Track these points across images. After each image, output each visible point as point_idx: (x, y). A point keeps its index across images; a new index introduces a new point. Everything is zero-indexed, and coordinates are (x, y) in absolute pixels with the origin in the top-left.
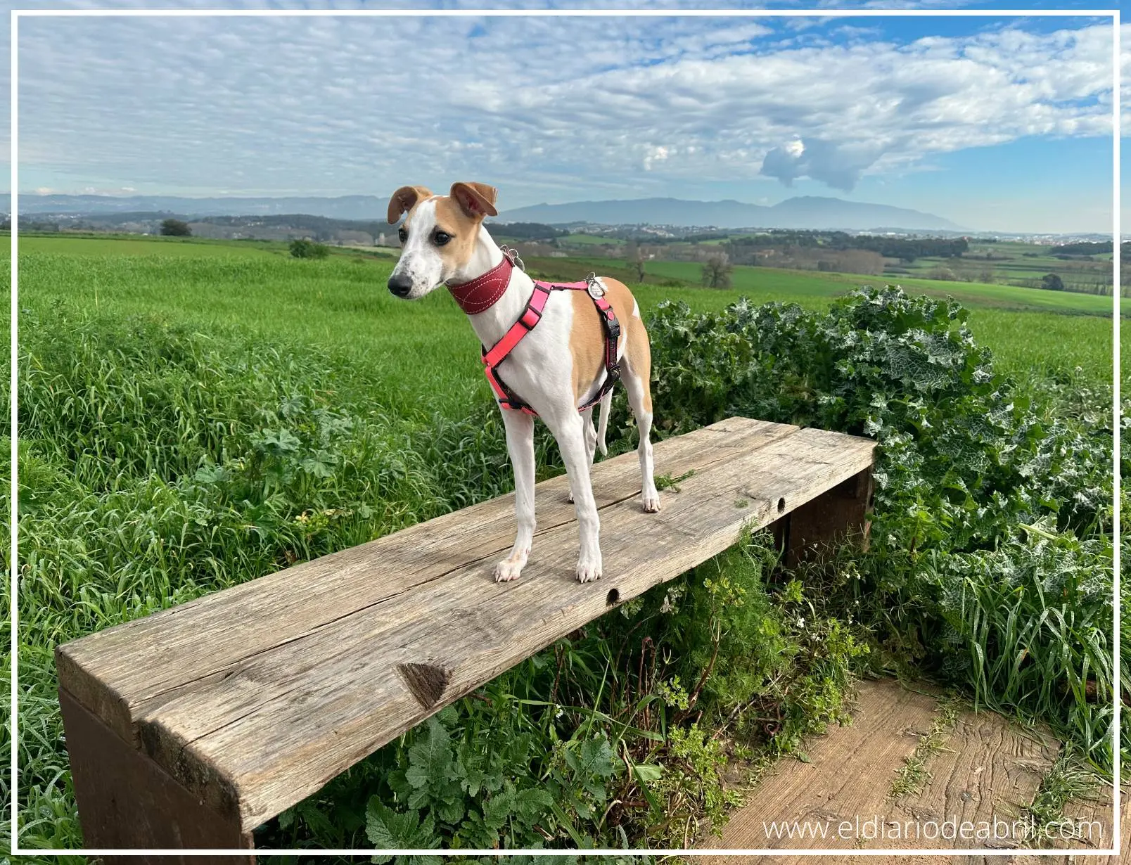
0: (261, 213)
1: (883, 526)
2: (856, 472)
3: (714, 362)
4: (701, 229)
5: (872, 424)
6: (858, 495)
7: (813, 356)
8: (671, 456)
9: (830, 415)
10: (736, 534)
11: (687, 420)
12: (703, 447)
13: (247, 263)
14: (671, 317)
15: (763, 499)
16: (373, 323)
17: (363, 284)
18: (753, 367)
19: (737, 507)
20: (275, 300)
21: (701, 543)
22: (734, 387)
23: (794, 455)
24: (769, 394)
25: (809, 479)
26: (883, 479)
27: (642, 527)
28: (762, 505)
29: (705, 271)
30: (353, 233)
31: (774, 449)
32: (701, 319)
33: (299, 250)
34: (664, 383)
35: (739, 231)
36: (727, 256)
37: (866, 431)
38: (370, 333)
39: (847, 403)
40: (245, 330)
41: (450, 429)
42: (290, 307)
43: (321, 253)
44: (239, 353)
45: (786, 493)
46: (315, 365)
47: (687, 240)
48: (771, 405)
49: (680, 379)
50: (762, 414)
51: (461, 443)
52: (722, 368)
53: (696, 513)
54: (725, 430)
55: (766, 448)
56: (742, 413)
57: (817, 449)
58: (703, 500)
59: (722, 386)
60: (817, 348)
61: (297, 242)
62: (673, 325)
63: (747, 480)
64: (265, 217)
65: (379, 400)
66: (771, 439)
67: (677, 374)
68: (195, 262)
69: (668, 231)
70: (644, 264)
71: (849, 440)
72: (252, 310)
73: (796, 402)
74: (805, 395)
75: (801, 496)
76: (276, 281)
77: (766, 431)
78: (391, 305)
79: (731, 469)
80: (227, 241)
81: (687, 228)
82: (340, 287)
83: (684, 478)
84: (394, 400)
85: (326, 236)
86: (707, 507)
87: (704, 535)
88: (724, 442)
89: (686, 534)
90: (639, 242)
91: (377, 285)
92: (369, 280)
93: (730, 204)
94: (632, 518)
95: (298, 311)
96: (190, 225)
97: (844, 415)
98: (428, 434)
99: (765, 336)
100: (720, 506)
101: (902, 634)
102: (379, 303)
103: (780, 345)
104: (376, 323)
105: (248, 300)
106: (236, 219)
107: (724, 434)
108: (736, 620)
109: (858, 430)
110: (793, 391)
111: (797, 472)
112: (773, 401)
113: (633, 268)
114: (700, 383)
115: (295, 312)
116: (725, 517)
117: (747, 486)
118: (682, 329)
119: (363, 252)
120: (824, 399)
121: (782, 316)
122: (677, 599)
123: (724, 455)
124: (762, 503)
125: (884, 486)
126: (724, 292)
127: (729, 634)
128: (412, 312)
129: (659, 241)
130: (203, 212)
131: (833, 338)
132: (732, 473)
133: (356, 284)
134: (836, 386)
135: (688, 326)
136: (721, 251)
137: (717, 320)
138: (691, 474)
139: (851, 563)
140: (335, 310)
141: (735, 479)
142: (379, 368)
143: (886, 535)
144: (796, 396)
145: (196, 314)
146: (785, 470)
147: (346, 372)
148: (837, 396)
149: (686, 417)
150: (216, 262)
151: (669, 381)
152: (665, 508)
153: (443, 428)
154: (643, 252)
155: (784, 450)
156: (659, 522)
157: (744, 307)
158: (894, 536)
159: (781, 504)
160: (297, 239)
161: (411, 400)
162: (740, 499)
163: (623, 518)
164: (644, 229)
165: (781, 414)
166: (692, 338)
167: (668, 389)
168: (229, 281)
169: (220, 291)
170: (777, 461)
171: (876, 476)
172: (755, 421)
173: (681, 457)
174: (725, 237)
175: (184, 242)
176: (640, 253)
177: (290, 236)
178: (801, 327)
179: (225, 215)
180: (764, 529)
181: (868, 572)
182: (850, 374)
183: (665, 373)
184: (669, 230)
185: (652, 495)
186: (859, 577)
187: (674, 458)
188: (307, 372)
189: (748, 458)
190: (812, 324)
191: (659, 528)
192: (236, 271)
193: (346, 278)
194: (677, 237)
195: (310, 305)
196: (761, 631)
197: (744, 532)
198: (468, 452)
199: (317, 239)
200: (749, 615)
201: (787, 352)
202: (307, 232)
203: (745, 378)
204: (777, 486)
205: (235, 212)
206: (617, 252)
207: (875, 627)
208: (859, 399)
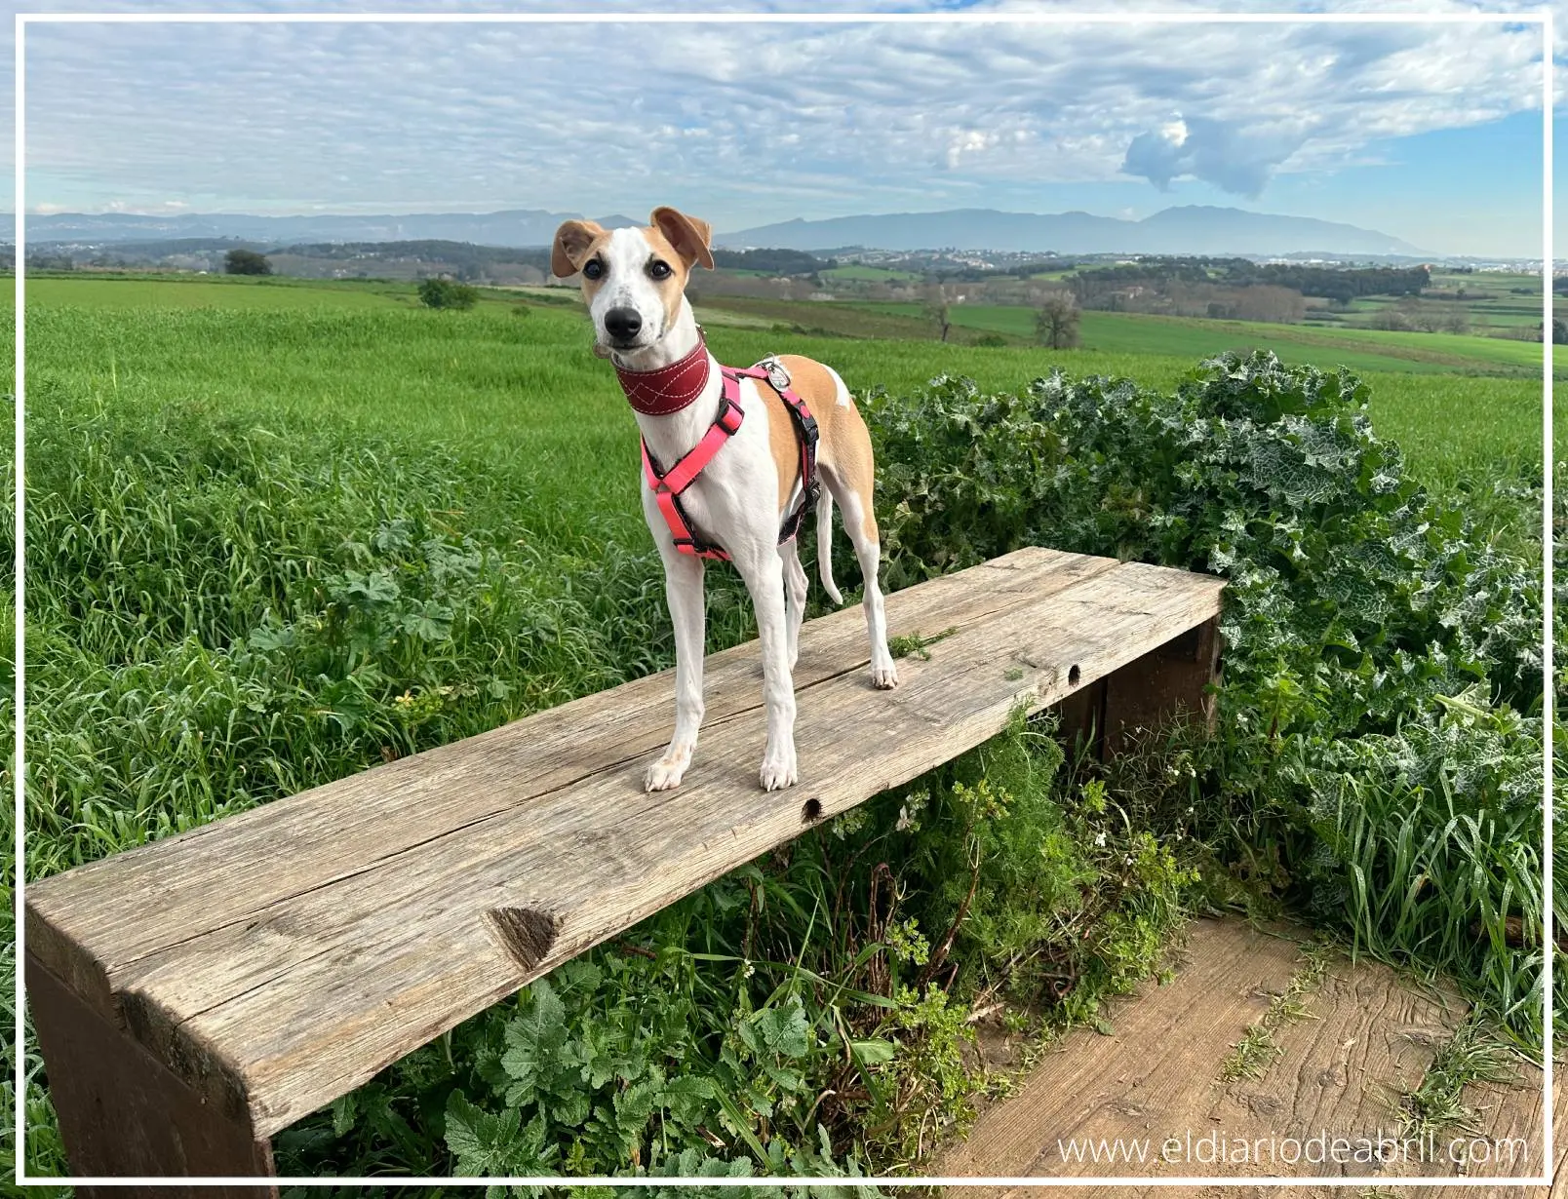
0: (376, 240)
1: (1230, 700)
2: (1194, 624)
3: (1007, 467)
4: (1035, 255)
5: (1219, 555)
6: (1199, 658)
7: (1149, 456)
8: (927, 607)
9: (1167, 543)
10: (1004, 718)
11: (966, 552)
12: (976, 591)
13: (348, 317)
14: (948, 400)
15: (1046, 668)
16: (533, 406)
17: (519, 347)
18: (1062, 473)
19: (1007, 679)
20: (388, 374)
21: (949, 732)
22: (1037, 502)
23: (1104, 602)
24: (1084, 512)
25: (1118, 638)
26: (1234, 634)
27: (868, 711)
28: (1043, 676)
29: (1040, 321)
30: (514, 267)
31: (1076, 594)
32: (989, 402)
33: (434, 295)
34: (935, 497)
35: (1091, 258)
36: (1074, 296)
37: (1210, 567)
38: (527, 422)
39: (1191, 524)
40: (335, 420)
41: (629, 566)
42: (411, 384)
43: (465, 299)
44: (324, 457)
45: (1081, 657)
46: (434, 473)
47: (1013, 272)
48: (1086, 528)
49: (958, 491)
50: (1073, 541)
51: (644, 588)
52: (1018, 474)
53: (948, 690)
54: (1012, 567)
55: (1065, 593)
56: (1043, 541)
57: (1138, 594)
58: (960, 670)
59: (1017, 501)
60: (1155, 443)
61: (430, 283)
62: (951, 412)
63: (1029, 640)
64: (382, 244)
65: (529, 525)
66: (1075, 579)
67: (953, 484)
68: (270, 316)
69: (986, 260)
70: (949, 312)
71: (1186, 579)
72: (353, 387)
73: (1123, 523)
74: (1137, 513)
75: (1105, 661)
76: (393, 343)
77: (1072, 567)
78: (561, 378)
79: (1008, 625)
80: (326, 282)
81: (1014, 255)
82: (485, 352)
83: (940, 638)
84: (552, 525)
85: (473, 273)
86: (965, 680)
87: (952, 721)
88: (1008, 585)
89: (927, 719)
90: (942, 276)
91: (541, 349)
92: (531, 340)
93: (1077, 219)
94: (859, 697)
95: (422, 389)
96: (269, 258)
97: (1188, 541)
98: (598, 573)
99: (1085, 427)
100: (983, 678)
101: (1257, 854)
102: (542, 375)
103: (1108, 439)
104: (536, 407)
105: (348, 373)
106: (340, 248)
107: (1008, 572)
108: (1007, 837)
109: (1200, 565)
110: (1119, 507)
111: (1101, 627)
112: (1088, 522)
113: (932, 317)
114: (986, 497)
115: (418, 390)
116: (988, 695)
117: (1027, 650)
118: (961, 418)
119: (530, 296)
120: (1158, 520)
121: (1107, 397)
122: (919, 811)
123: (1003, 603)
124: (1044, 673)
125: (1235, 644)
126: (1060, 353)
127: (1001, 857)
128: (592, 388)
129: (972, 275)
130: (290, 237)
131: (1172, 429)
132: (1009, 630)
133: (511, 347)
134: (1178, 500)
135: (970, 413)
136: (1064, 289)
137: (1011, 404)
138: (951, 632)
139: (1185, 754)
140: (478, 386)
141: (1012, 638)
142: (531, 477)
143: (1234, 715)
144: (1124, 514)
145: (269, 396)
146: (1086, 625)
147: (481, 482)
148: (1178, 514)
149: (965, 545)
150: (302, 317)
151: (941, 492)
152: (904, 682)
153: (620, 564)
154: (948, 292)
155: (1090, 595)
156: (893, 703)
157: (1057, 384)
158: (1246, 715)
159: (1074, 674)
160: (430, 277)
161: (577, 523)
162: (1016, 667)
163: (842, 698)
164: (950, 256)
165: (1100, 540)
166: (976, 431)
167: (940, 507)
168: (320, 344)
169: (308, 361)
170: (1078, 611)
171: (1224, 630)
172: (1057, 553)
173: (941, 607)
174: (1071, 267)
175: (260, 283)
176: (943, 293)
177: (420, 273)
178: (1130, 414)
179: (321, 241)
180: (1045, 711)
181: (1209, 767)
182: (1195, 483)
183: (937, 481)
184: (987, 257)
185: (885, 665)
186: (1194, 774)
187: (932, 609)
188: (422, 484)
189: (1036, 608)
190: (1145, 409)
191: (891, 711)
192: (331, 330)
193: (495, 338)
194: (998, 267)
195: (442, 380)
196: (1043, 852)
197: (1016, 714)
198: (653, 601)
199: (459, 277)
200: (1028, 829)
201: (1117, 449)
202: (444, 267)
203: (1051, 489)
204: (1071, 648)
205: (337, 237)
206: (910, 293)
207: (1217, 845)
208: (1207, 520)
